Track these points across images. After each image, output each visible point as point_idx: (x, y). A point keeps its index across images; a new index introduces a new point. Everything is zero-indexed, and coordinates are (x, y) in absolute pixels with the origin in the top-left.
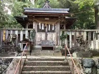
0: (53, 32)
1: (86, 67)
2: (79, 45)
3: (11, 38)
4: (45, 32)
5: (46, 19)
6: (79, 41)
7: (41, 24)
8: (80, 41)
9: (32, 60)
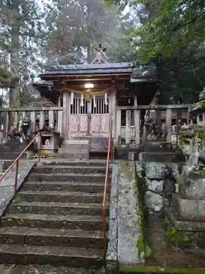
1: (152, 180)
3: (20, 126)
4: (86, 113)
9: (49, 164)
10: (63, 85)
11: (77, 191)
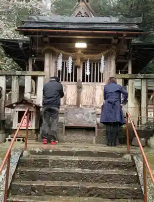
0: (97, 81)
4: (75, 81)
9: (39, 153)
10: (46, 43)
11: (91, 195)
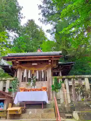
0: (43, 81)
2: (80, 98)
5: (33, 64)
6: (79, 92)
7: (27, 71)
8: (81, 92)
